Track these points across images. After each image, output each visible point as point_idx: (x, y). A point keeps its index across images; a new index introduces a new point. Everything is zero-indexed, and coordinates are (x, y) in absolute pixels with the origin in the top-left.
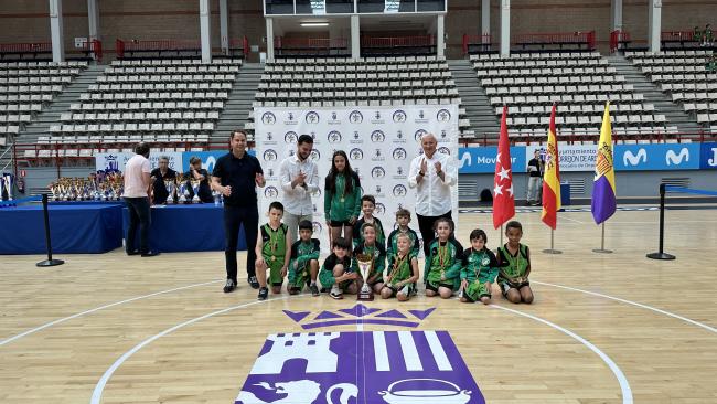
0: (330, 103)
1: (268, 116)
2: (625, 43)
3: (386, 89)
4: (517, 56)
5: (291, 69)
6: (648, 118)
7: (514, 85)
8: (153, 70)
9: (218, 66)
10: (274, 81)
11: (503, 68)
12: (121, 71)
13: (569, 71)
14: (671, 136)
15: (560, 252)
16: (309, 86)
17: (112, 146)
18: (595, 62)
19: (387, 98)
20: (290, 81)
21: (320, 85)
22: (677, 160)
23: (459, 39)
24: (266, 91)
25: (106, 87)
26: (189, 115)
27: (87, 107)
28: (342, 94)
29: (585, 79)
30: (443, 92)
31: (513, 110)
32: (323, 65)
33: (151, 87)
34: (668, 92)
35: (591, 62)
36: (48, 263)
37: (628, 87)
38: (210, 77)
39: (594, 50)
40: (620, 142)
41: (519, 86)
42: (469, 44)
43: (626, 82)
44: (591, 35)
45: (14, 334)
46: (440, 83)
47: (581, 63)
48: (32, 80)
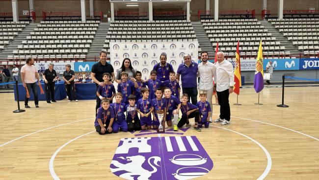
0: (140, 41)
1: (116, 46)
2: (268, 15)
3: (165, 34)
4: (221, 20)
5: (122, 25)
6: (277, 48)
7: (220, 33)
8: (59, 25)
9: (89, 24)
10: (114, 31)
11: (216, 26)
12: (45, 26)
13: (244, 27)
14: (287, 56)
15: (240, 105)
16: (130, 33)
17: (42, 60)
18: (255, 23)
19: (165, 39)
20: (121, 31)
21: (135, 33)
22: (290, 66)
23: (196, 13)
24: (111, 35)
25: (38, 33)
26: (76, 46)
27: (30, 42)
28: (145, 37)
29: (251, 31)
30: (190, 36)
31: (220, 44)
32: (136, 23)
33: (59, 33)
34: (286, 37)
35: (254, 23)
36: (18, 111)
37: (269, 34)
38: (86, 29)
39: (255, 18)
40: (265, 58)
41: (222, 33)
42: (201, 14)
43: (268, 32)
44: (253, 11)
45: (10, 140)
46: (188, 32)
47: (249, 23)
48: (4, 30)
